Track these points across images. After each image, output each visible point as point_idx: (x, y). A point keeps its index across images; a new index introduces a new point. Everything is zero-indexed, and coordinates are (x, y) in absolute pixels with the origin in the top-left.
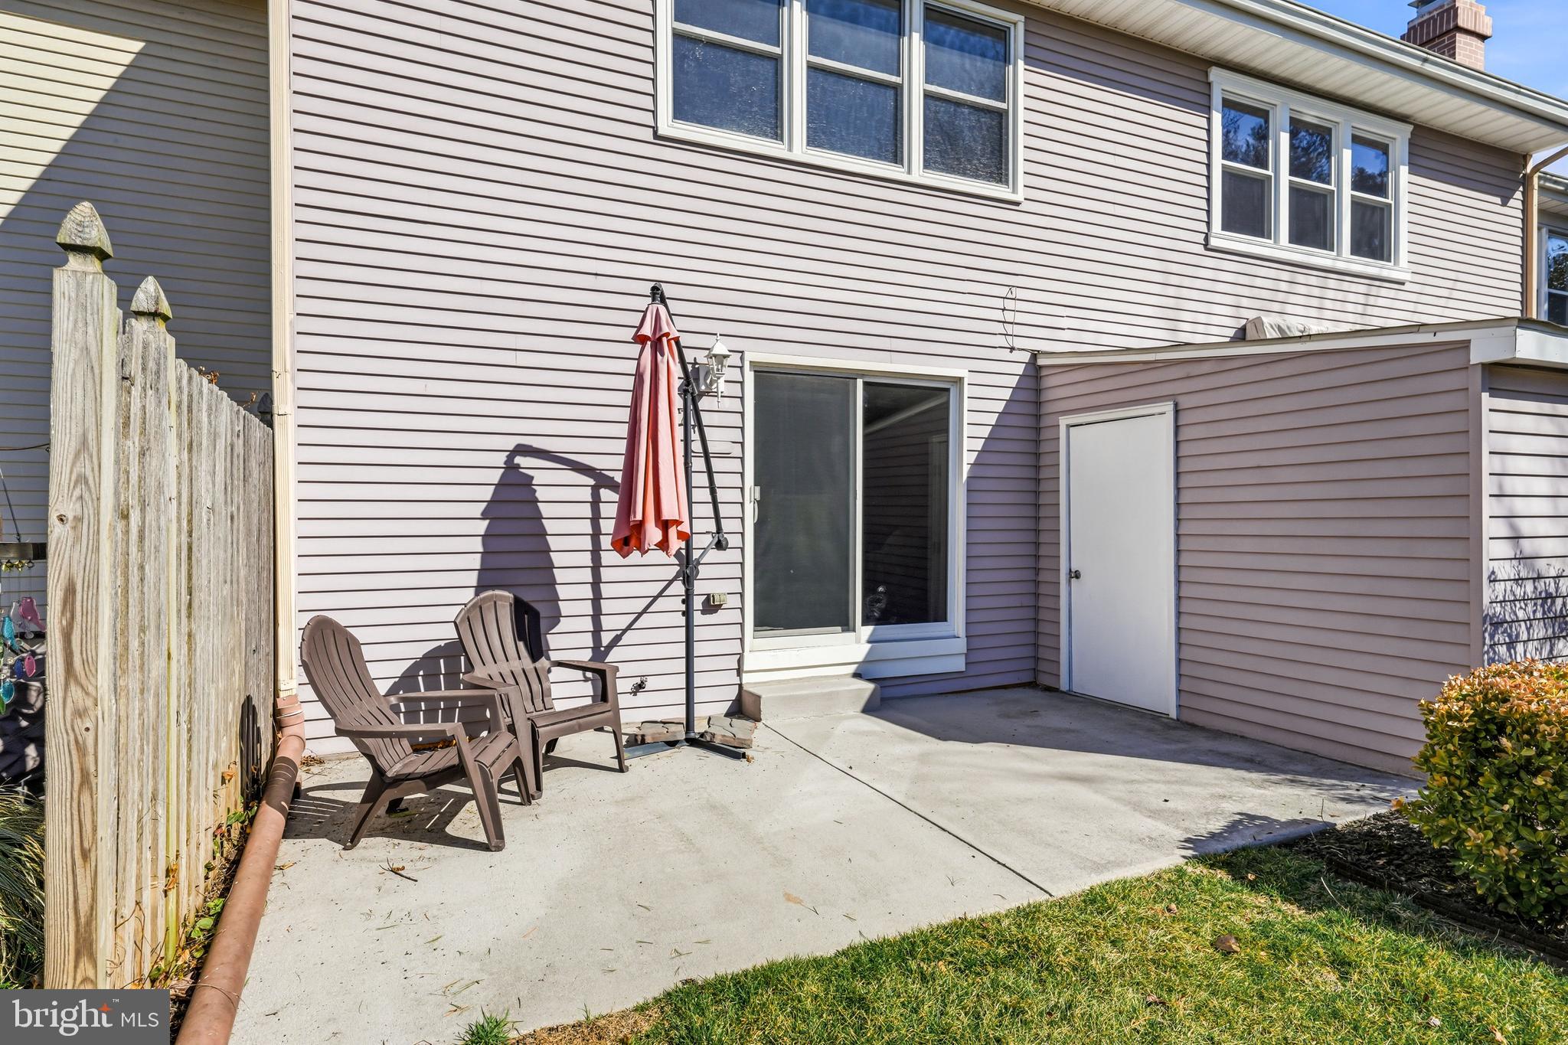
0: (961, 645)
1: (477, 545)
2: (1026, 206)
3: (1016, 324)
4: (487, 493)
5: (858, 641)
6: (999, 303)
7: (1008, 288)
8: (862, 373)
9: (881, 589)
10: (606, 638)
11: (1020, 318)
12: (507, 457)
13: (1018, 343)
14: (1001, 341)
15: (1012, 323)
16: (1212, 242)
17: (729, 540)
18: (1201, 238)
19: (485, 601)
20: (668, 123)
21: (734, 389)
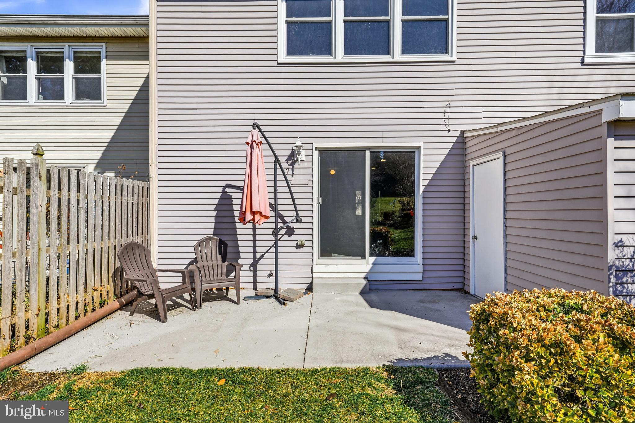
0: (420, 269)
1: (213, 220)
2: (458, 62)
3: (450, 118)
4: (216, 202)
5: (367, 263)
6: (442, 110)
7: (448, 102)
8: (369, 148)
9: (379, 241)
10: (258, 256)
11: (452, 115)
12: (223, 188)
13: (451, 127)
14: (443, 127)
15: (448, 118)
16: (586, 61)
17: (304, 219)
18: (579, 60)
19: (207, 240)
20: (283, 57)
21: (310, 159)
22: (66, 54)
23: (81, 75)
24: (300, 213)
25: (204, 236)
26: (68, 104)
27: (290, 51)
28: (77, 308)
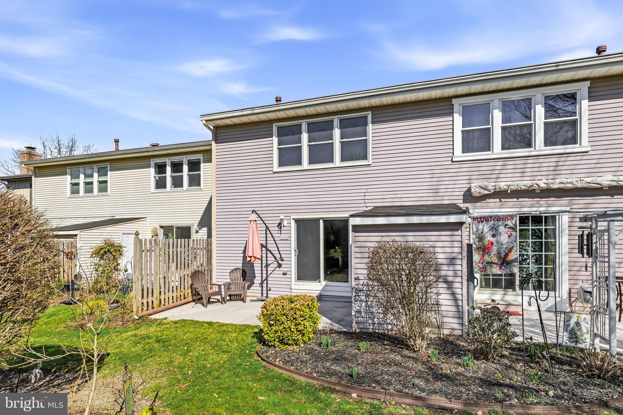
2: (373, 165)
5: (321, 285)
6: (363, 194)
7: (367, 189)
8: (322, 218)
11: (370, 197)
13: (368, 205)
14: (364, 205)
15: (367, 199)
16: (454, 160)
17: (285, 259)
18: (450, 159)
19: (236, 269)
20: (276, 168)
21: (289, 225)
22: (184, 162)
23: (191, 173)
24: (282, 256)
25: (235, 267)
26: (185, 190)
27: (281, 164)
28: (173, 299)
